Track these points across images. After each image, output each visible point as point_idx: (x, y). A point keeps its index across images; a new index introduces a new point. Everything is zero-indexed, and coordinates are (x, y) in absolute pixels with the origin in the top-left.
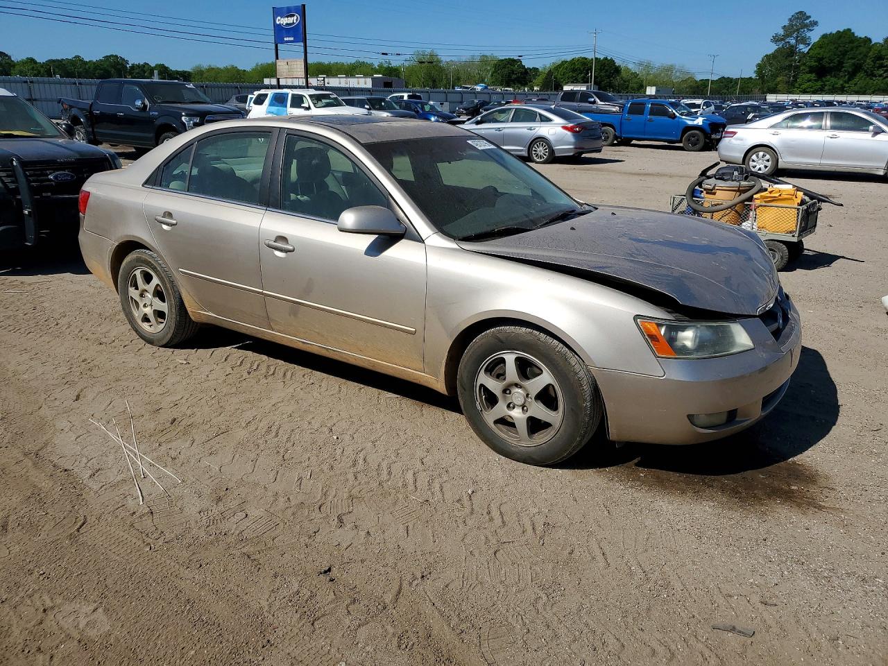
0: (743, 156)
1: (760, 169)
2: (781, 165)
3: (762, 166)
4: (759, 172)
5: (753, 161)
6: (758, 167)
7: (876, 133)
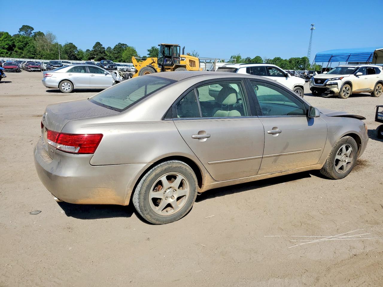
0: (58, 84)
1: (67, 90)
2: (75, 88)
3: (67, 88)
4: (66, 91)
5: (63, 86)
6: (66, 89)
7: (106, 74)
